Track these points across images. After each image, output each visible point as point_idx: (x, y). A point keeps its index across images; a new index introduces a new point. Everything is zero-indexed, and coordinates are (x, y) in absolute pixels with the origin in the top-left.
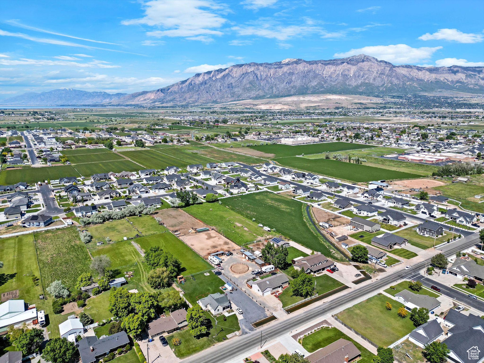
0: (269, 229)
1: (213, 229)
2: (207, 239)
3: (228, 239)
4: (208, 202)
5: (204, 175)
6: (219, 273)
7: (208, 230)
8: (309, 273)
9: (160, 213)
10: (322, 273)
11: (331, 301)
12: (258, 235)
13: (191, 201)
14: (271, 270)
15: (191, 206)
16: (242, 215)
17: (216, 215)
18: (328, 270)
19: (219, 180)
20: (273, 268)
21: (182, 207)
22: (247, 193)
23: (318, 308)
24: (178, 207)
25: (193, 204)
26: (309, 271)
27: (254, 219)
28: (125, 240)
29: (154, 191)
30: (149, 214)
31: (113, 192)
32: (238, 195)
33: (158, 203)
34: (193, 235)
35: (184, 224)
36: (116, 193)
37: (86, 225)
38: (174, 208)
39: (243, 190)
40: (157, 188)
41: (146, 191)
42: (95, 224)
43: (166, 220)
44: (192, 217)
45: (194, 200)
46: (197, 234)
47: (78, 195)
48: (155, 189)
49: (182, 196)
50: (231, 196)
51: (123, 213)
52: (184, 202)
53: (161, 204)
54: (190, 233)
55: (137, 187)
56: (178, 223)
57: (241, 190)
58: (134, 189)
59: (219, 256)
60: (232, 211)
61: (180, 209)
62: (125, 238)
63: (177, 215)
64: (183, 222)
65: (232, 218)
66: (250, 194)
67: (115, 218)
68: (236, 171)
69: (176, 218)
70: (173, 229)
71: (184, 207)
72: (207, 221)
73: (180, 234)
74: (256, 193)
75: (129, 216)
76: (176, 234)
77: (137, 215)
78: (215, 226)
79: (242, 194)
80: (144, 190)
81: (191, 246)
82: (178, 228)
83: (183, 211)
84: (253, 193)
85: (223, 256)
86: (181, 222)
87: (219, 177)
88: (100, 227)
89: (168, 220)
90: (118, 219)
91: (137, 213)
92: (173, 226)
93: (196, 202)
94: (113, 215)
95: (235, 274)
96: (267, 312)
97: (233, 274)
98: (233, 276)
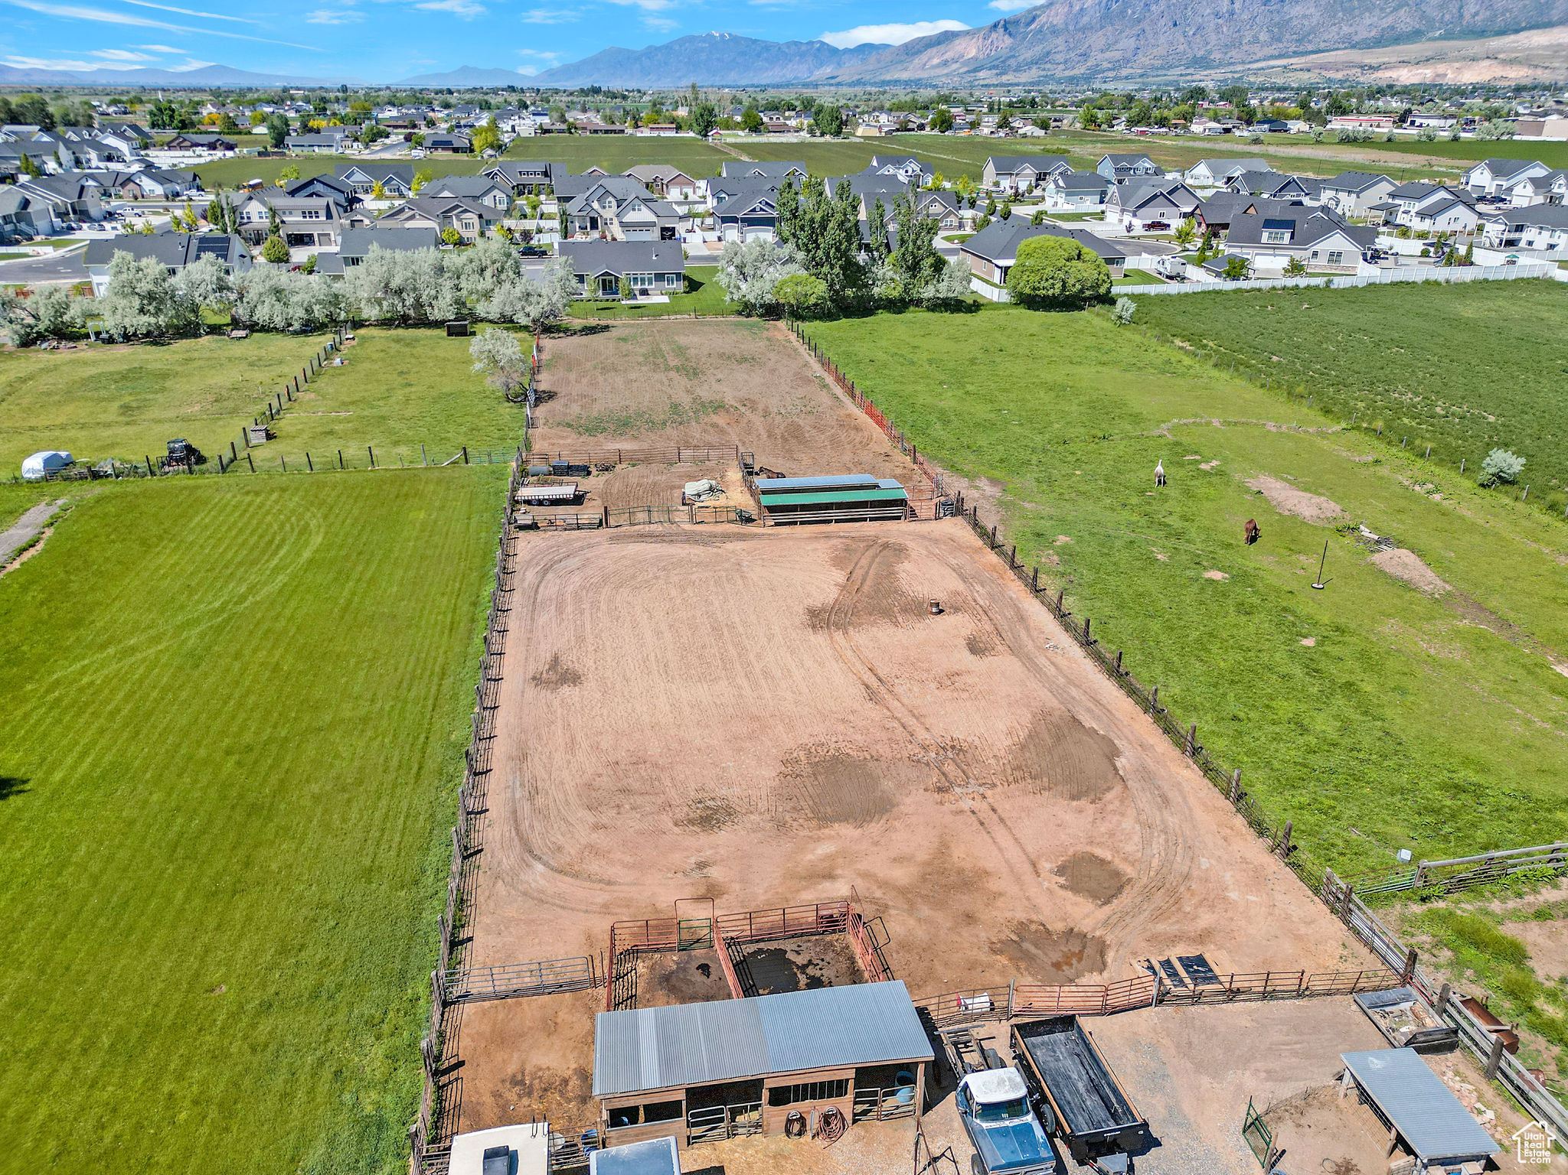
1: (955, 508)
2: (820, 619)
4: (1031, 301)
5: (1061, 199)
9: (614, 333)
13: (887, 279)
15: (883, 316)
17: (1058, 390)
19: (1151, 214)
21: (799, 313)
22: (1367, 273)
24: (772, 311)
25: (897, 305)
27: (1502, 462)
28: (17, 481)
29: (718, 233)
30: (524, 321)
31: (466, 211)
32: (1291, 282)
33: (660, 277)
34: (690, 539)
35: (721, 420)
36: (480, 216)
37: (41, 337)
38: (749, 316)
39: (1335, 257)
40: (734, 220)
41: (663, 229)
42: (111, 341)
43: (601, 379)
44: (830, 380)
45: (914, 268)
46: (750, 529)
47: (250, 198)
48: (725, 220)
49: (812, 221)
50: (1230, 285)
51: (336, 296)
52: (826, 269)
53: (680, 286)
54: (681, 515)
55: (611, 199)
56: (675, 407)
57: (1315, 254)
58: (596, 205)
59: (796, 1127)
60: (1225, 375)
61: (782, 324)
62: (33, 465)
63: (721, 356)
64: (719, 407)
65: (1216, 423)
66: (1394, 284)
67: (262, 315)
68: (1280, 190)
69: (693, 372)
70: (566, 447)
71: (828, 316)
72: (946, 422)
73: (578, 500)
74: (1447, 282)
75: (386, 323)
76: (528, 502)
77: (438, 324)
78: (993, 482)
79: (1330, 281)
80: (652, 218)
81: (537, 680)
82: (626, 445)
83: (793, 337)
84: (1427, 282)
85: (877, 1129)
86: (703, 405)
87: (1155, 196)
88: (94, 363)
89: (619, 380)
90: (296, 333)
91: (443, 309)
92: (593, 428)
93: (928, 292)
94: (252, 295)
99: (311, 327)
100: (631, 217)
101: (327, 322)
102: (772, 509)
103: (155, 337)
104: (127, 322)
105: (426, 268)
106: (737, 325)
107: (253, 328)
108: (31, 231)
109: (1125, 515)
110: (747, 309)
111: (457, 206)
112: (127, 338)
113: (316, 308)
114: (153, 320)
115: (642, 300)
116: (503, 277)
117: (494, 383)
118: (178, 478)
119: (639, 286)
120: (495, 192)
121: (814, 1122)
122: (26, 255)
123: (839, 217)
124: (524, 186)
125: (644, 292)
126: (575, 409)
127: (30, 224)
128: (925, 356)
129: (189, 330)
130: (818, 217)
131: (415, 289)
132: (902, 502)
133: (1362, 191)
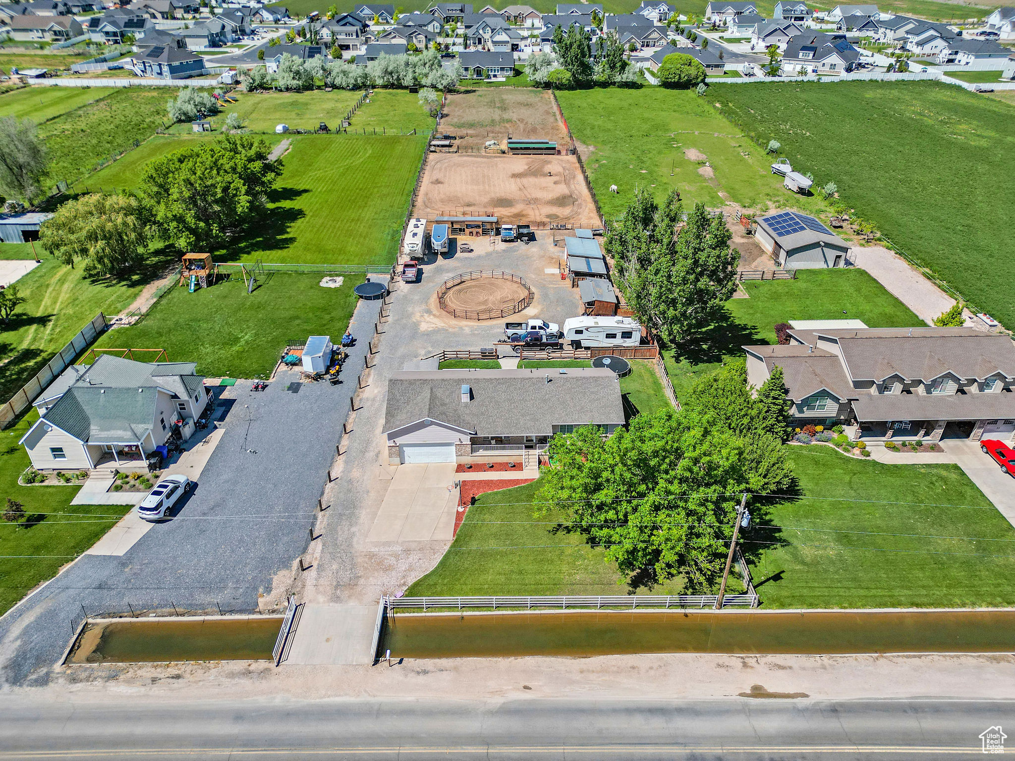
1: (574, 152)
2: (515, 176)
3: (590, 189)
4: (666, 85)
5: (735, 29)
6: (380, 293)
8: (831, 424)
9: (477, 93)
10: (934, 448)
11: (835, 710)
12: (735, 197)
13: (599, 72)
14: (619, 341)
15: (597, 90)
16: (745, 127)
17: (646, 120)
19: (772, 40)
20: (627, 335)
21: (560, 87)
24: (548, 85)
25: (604, 85)
26: (830, 410)
27: (774, 144)
28: (275, 134)
29: (540, 47)
30: (440, 87)
31: (419, 34)
32: (800, 78)
33: (502, 69)
34: (483, 157)
35: (508, 125)
36: (426, 37)
37: (256, 88)
38: (538, 87)
39: (833, 66)
40: (548, 40)
41: (513, 45)
42: (281, 91)
43: (467, 110)
44: (558, 113)
45: (613, 67)
46: (504, 155)
47: (323, 27)
48: (543, 40)
49: (566, 44)
50: (769, 79)
51: (366, 74)
52: (571, 67)
53: (511, 73)
54: (483, 152)
55: (488, 28)
56: (493, 121)
57: (824, 65)
58: (481, 32)
59: (471, 233)
60: (721, 117)
61: (550, 91)
62: (279, 128)
63: (518, 103)
64: (509, 121)
65: (696, 133)
66: (853, 81)
67: (338, 82)
69: (504, 109)
70: (450, 131)
71: (570, 88)
72: (592, 129)
73: (450, 146)
74: (882, 80)
75: (385, 87)
76: (434, 145)
77: (406, 88)
78: (595, 147)
79: (820, 79)
80: (508, 39)
81: (432, 183)
82: (470, 132)
83: (552, 96)
84: (871, 81)
85: (487, 237)
86: (504, 120)
87: (776, 30)
88: (278, 99)
89: (474, 111)
90: (350, 90)
91: (408, 81)
92: (460, 126)
93: (618, 78)
94: (334, 74)
95: (434, 315)
96: (282, 580)
97: (429, 312)
98: (417, 317)
99: (356, 88)
100: (497, 38)
101: (362, 85)
102: (512, 149)
103: (298, 90)
104: (289, 83)
105: (403, 63)
106: (531, 91)
107: (334, 87)
108: (226, 41)
109: (632, 157)
110: (537, 84)
111: (416, 32)
112: (288, 89)
113: (359, 79)
114: (298, 82)
115: (493, 79)
116: (433, 67)
117: (426, 109)
118: (323, 135)
119: (493, 73)
120: (435, 22)
121: (474, 233)
122: (227, 52)
123: (578, 43)
124: (450, 17)
125: (495, 76)
126: (456, 120)
127: (225, 37)
128: (602, 105)
129: (309, 87)
130: (568, 42)
131: (397, 72)
132: (554, 148)
133: (897, 29)
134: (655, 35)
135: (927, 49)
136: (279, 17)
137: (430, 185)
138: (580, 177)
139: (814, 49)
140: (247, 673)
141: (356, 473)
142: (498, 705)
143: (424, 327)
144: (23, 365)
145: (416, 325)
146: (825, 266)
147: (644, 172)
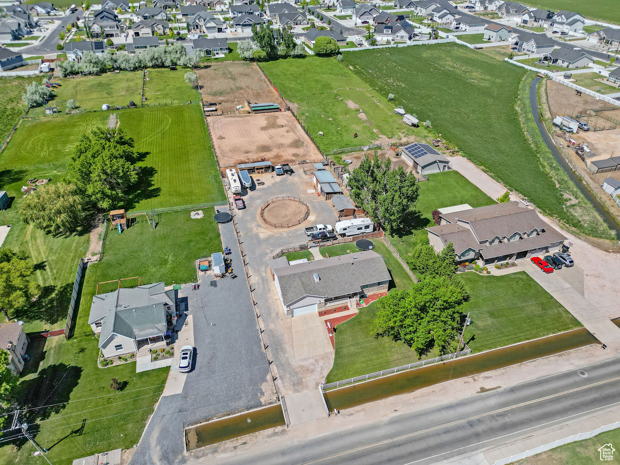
0: (416, 121)
1: (289, 109)
2: (263, 129)
3: (307, 133)
4: (319, 55)
5: (342, 10)
7: (278, 109)
8: (472, 261)
9: (212, 68)
10: (514, 265)
11: (513, 390)
12: (383, 132)
13: (281, 50)
14: (363, 230)
15: (281, 60)
16: (372, 84)
17: (317, 81)
18: (536, 261)
19: (364, 18)
20: (367, 227)
21: (259, 60)
22: (409, 43)
23: (451, 413)
24: (252, 60)
25: (285, 57)
26: (471, 255)
27: (391, 96)
28: (102, 111)
29: (235, 29)
30: (190, 66)
31: (158, 24)
32: (387, 46)
33: (221, 49)
34: (239, 117)
35: (242, 92)
36: (163, 26)
37: (68, 74)
38: (246, 61)
39: (402, 37)
40: (239, 25)
41: (218, 28)
42: (86, 75)
43: (213, 82)
44: (266, 80)
45: (288, 47)
46: (250, 114)
47: (94, 23)
48: (237, 25)
49: (261, 36)
50: (372, 47)
51: (140, 60)
52: (265, 48)
53: (227, 51)
54: (237, 112)
55: (202, 19)
56: (231, 89)
57: (397, 36)
58: (197, 21)
59: (259, 173)
60: (356, 76)
61: (255, 63)
62: (104, 107)
63: (240, 74)
64: (241, 88)
65: (347, 89)
66: (414, 45)
67: (123, 66)
68: (408, 5)
69: (234, 79)
70: (210, 99)
71: (266, 60)
72: (291, 91)
73: (216, 110)
74: (428, 44)
75: (153, 67)
76: (207, 111)
77: (168, 67)
78: (298, 104)
79: (397, 46)
80: (215, 25)
81: (218, 139)
82: (223, 98)
83: (258, 67)
84: (423, 45)
85: (267, 173)
86: (238, 88)
87: (365, 12)
88: (87, 81)
89: (217, 82)
90: (131, 71)
91: (168, 63)
92: (215, 94)
93: (292, 53)
94: (119, 62)
95: (263, 228)
96: (267, 387)
97: (259, 226)
98: (255, 230)
99: (135, 69)
100: (209, 25)
101: (139, 67)
102: (254, 110)
103: (97, 74)
104: (91, 70)
106: (244, 64)
107: (120, 69)
109: (320, 109)
110: (245, 59)
111: (156, 23)
112: (90, 74)
113: (136, 64)
114: (97, 69)
115: (217, 56)
116: (182, 53)
117: (191, 85)
118: (133, 109)
119: (216, 52)
120: (162, 13)
121: (260, 172)
122: (28, 44)
123: (268, 35)
124: (167, 5)
125: (217, 54)
126: (209, 90)
127: (22, 31)
128: (289, 72)
129: (103, 71)
130: (262, 34)
131: (161, 58)
133: (427, 8)
134: (300, 18)
135: (444, 20)
136: (49, 10)
137: (218, 140)
138: (299, 126)
139: (391, 28)
140: (276, 434)
141: (272, 326)
142: (388, 421)
143: (262, 236)
144: (50, 298)
145: (257, 235)
146: (439, 171)
147: (331, 119)
